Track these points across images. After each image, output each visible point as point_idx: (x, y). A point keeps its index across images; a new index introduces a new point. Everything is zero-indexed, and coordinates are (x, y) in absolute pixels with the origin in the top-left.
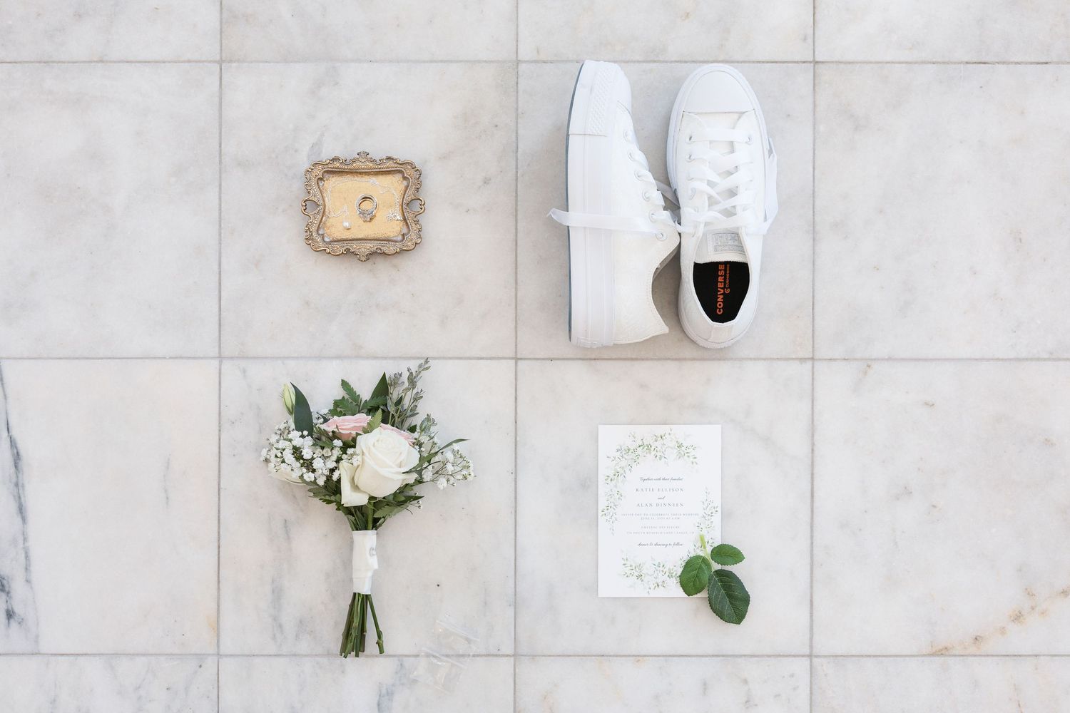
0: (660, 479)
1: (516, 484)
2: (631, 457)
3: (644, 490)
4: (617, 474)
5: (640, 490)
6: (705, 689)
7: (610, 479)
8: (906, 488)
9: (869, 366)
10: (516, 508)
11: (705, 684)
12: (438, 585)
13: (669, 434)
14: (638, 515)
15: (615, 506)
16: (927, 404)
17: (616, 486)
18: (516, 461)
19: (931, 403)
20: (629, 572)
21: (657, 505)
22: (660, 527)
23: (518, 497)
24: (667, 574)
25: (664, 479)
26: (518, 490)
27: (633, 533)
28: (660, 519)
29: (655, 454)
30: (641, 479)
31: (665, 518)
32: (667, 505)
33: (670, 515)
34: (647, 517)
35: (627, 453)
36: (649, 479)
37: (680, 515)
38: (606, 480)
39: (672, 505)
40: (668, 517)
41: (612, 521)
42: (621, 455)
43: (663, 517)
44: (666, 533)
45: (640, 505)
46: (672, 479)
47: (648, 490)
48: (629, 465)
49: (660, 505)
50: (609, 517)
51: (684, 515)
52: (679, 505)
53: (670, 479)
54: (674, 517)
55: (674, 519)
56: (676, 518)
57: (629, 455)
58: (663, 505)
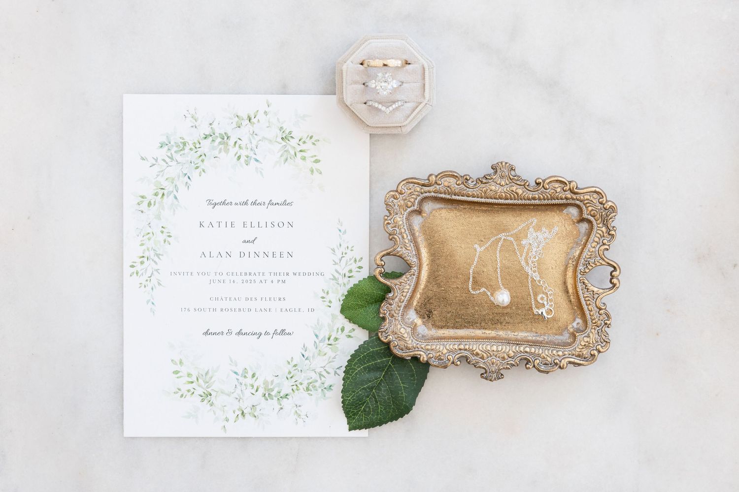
0: (246, 203)
3: (216, 225)
4: (161, 192)
5: (206, 224)
7: (146, 202)
13: (265, 113)
14: (204, 274)
15: (158, 255)
17: (158, 217)
20: (185, 388)
21: (242, 255)
22: (247, 299)
24: (261, 391)
25: (254, 203)
27: (192, 310)
28: (247, 281)
29: (237, 153)
30: (209, 202)
31: (258, 281)
32: (261, 255)
33: (267, 274)
34: (222, 278)
35: (181, 150)
36: (224, 203)
37: (287, 274)
38: (139, 204)
39: (270, 255)
40: (263, 278)
41: (150, 285)
42: (169, 154)
43: (252, 278)
44: (258, 310)
45: (207, 255)
46: (271, 203)
47: (223, 225)
48: (186, 174)
49: (247, 255)
50: (145, 277)
51: (295, 274)
52: (285, 255)
53: (267, 203)
54: (275, 278)
55: (275, 281)
56: (278, 281)
57: (184, 154)
58: (252, 254)
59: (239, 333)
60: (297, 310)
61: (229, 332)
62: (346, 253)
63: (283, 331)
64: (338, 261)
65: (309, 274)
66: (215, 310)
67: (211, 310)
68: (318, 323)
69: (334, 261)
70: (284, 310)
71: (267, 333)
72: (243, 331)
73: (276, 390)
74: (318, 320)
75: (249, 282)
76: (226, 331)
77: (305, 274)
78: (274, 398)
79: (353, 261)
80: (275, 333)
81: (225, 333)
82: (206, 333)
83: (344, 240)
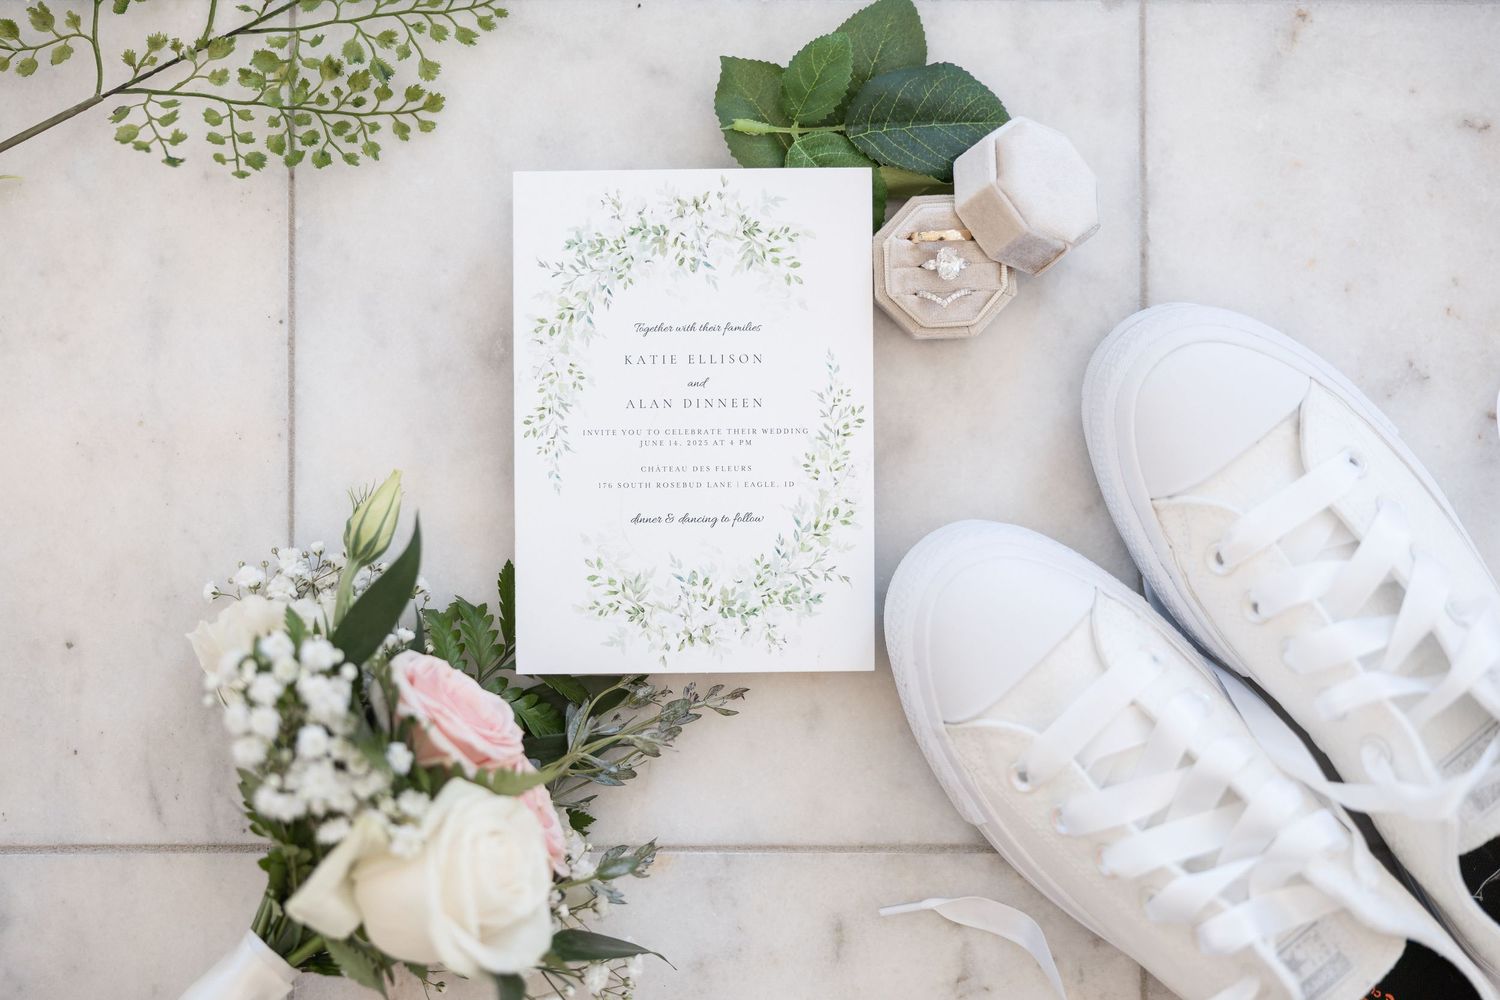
0: (692, 328)
1: (292, 353)
2: (609, 264)
3: (649, 360)
4: (569, 314)
5: (634, 359)
6: (840, 943)
8: (1411, 364)
9: (1302, 16)
10: (292, 420)
11: (839, 928)
12: (69, 645)
13: (720, 195)
14: (631, 432)
15: (564, 406)
16: (1468, 124)
17: (565, 350)
18: (292, 288)
19: (1480, 123)
20: (605, 601)
21: (687, 403)
22: (695, 469)
23: (298, 391)
24: (717, 604)
25: (704, 328)
26: (298, 370)
27: (615, 486)
28: (695, 443)
29: (678, 255)
30: (639, 326)
31: (711, 442)
32: (716, 403)
33: (724, 432)
34: (658, 438)
35: (598, 252)
36: (660, 328)
37: (754, 432)
38: (536, 331)
39: (729, 403)
40: (718, 438)
41: (553, 450)
42: (580, 258)
43: (703, 437)
44: (712, 484)
45: (637, 404)
46: (728, 327)
47: (659, 360)
48: (604, 287)
49: (694, 403)
50: (547, 438)
51: (765, 431)
52: (751, 403)
53: (723, 326)
54: (736, 438)
55: (736, 443)
56: (741, 442)
57: (602, 257)
58: (702, 403)
59: (684, 519)
60: (769, 484)
61: (670, 518)
62: (839, 400)
63: (748, 515)
64: (827, 412)
65: (786, 431)
66: (648, 485)
67: (643, 485)
68: (800, 504)
69: (821, 411)
70: (749, 484)
71: (724, 519)
72: (690, 517)
73: (739, 603)
74: (800, 499)
75: (698, 443)
76: (664, 518)
77: (779, 431)
78: (737, 614)
79: (850, 410)
80: (737, 518)
81: (663, 519)
82: (636, 520)
83: (836, 382)
